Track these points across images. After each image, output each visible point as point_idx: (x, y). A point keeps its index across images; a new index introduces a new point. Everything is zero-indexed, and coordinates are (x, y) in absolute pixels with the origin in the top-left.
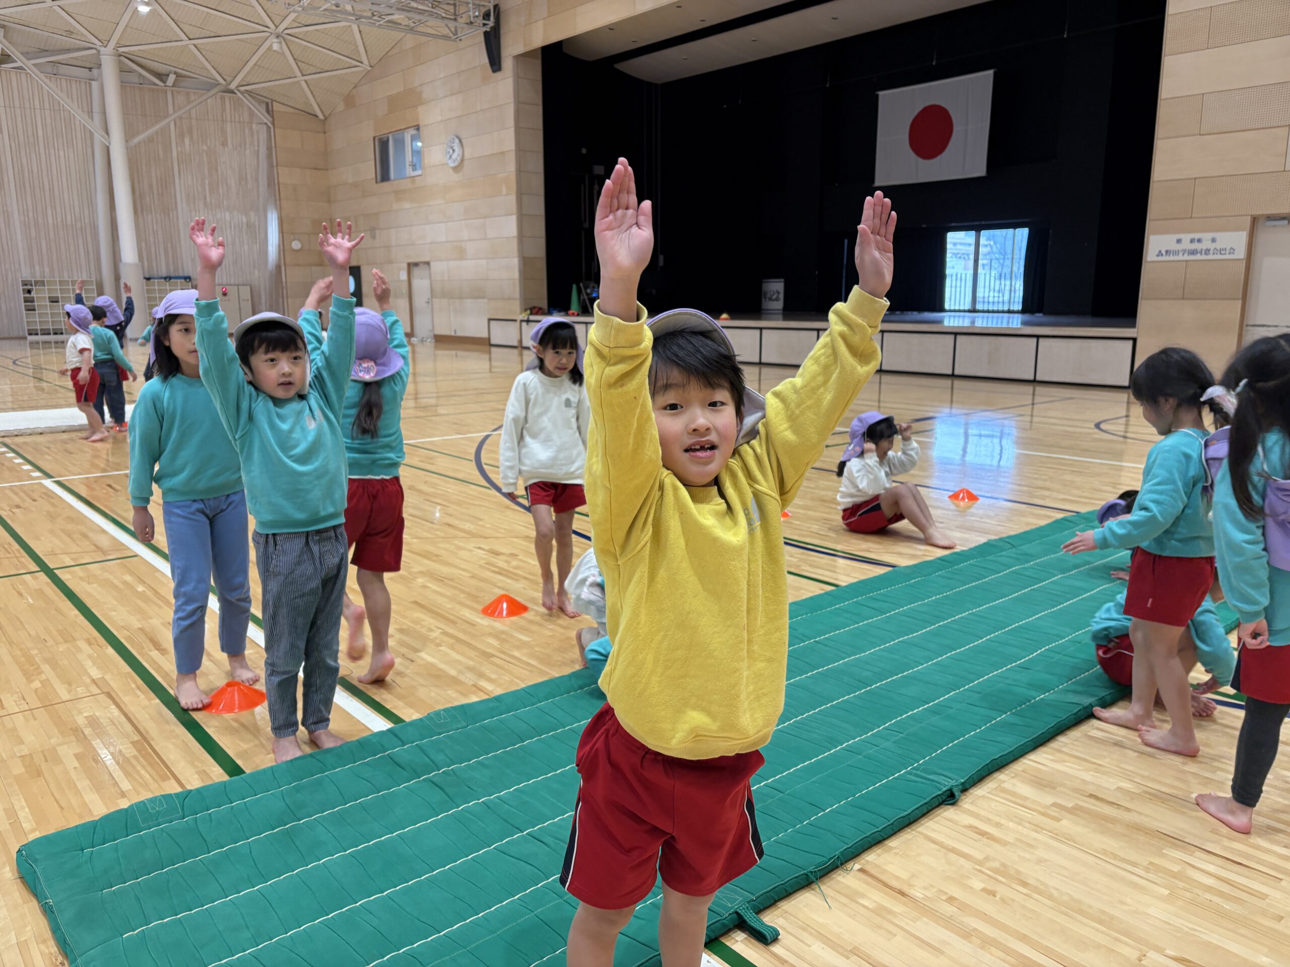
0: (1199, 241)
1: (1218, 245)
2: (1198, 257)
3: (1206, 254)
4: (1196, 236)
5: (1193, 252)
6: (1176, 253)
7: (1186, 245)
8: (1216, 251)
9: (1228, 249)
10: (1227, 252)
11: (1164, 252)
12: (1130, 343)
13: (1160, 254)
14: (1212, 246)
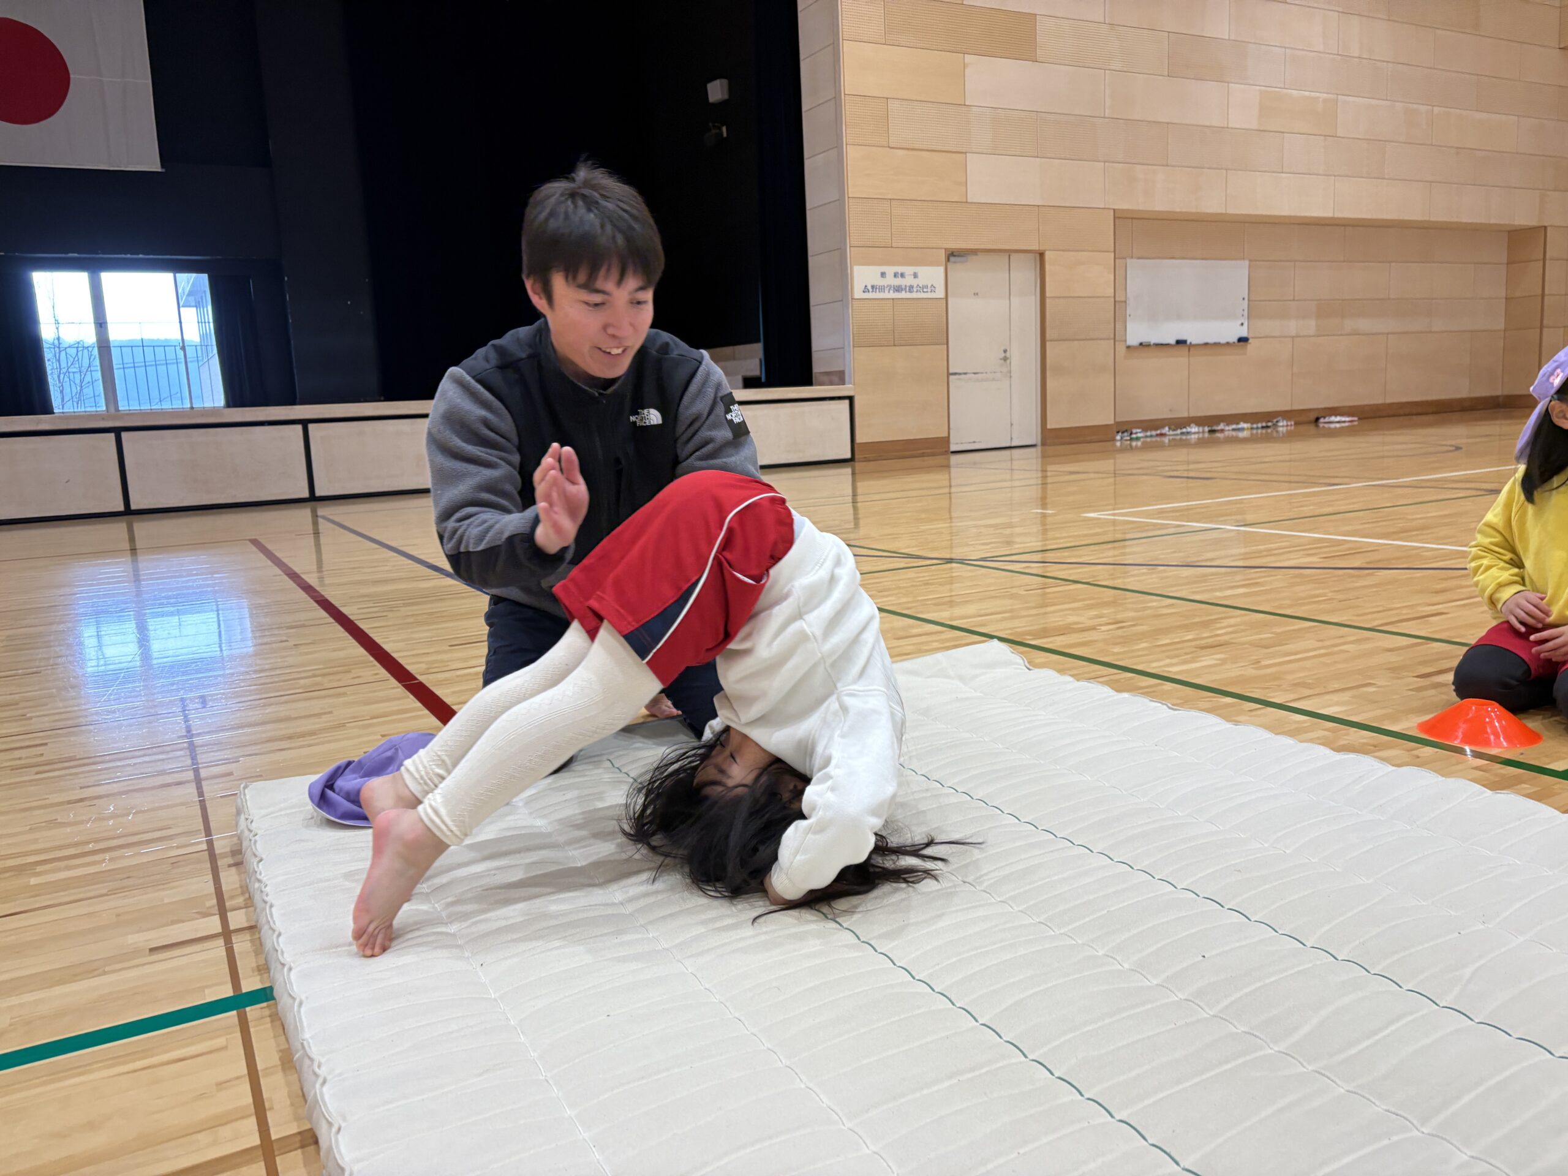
0: (902, 275)
1: (920, 281)
2: (903, 295)
3: (910, 292)
4: (900, 269)
5: (898, 289)
6: (882, 289)
7: (890, 281)
8: (919, 288)
9: (929, 286)
10: (929, 290)
11: (869, 288)
12: (847, 402)
13: (866, 290)
14: (914, 282)
